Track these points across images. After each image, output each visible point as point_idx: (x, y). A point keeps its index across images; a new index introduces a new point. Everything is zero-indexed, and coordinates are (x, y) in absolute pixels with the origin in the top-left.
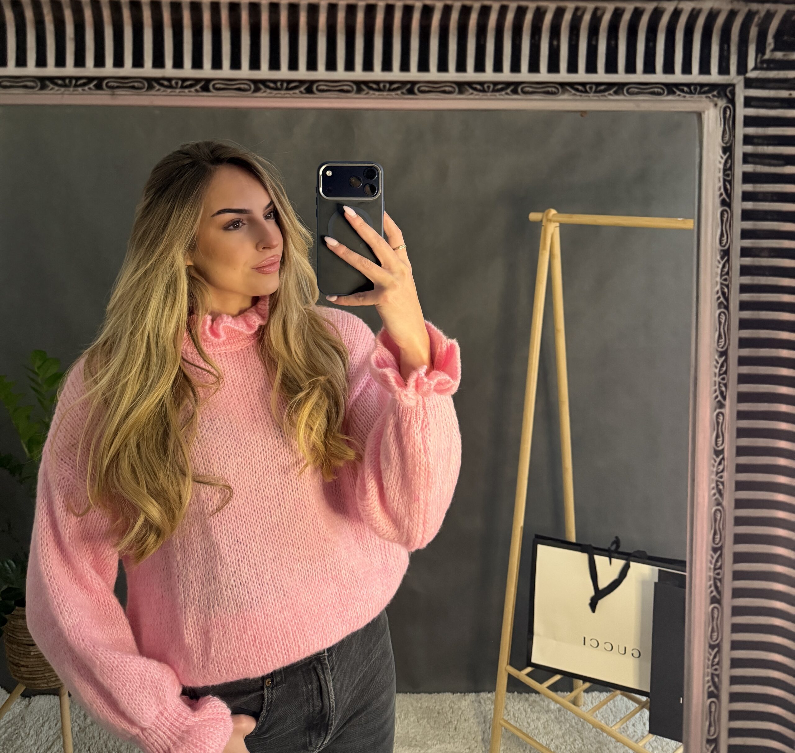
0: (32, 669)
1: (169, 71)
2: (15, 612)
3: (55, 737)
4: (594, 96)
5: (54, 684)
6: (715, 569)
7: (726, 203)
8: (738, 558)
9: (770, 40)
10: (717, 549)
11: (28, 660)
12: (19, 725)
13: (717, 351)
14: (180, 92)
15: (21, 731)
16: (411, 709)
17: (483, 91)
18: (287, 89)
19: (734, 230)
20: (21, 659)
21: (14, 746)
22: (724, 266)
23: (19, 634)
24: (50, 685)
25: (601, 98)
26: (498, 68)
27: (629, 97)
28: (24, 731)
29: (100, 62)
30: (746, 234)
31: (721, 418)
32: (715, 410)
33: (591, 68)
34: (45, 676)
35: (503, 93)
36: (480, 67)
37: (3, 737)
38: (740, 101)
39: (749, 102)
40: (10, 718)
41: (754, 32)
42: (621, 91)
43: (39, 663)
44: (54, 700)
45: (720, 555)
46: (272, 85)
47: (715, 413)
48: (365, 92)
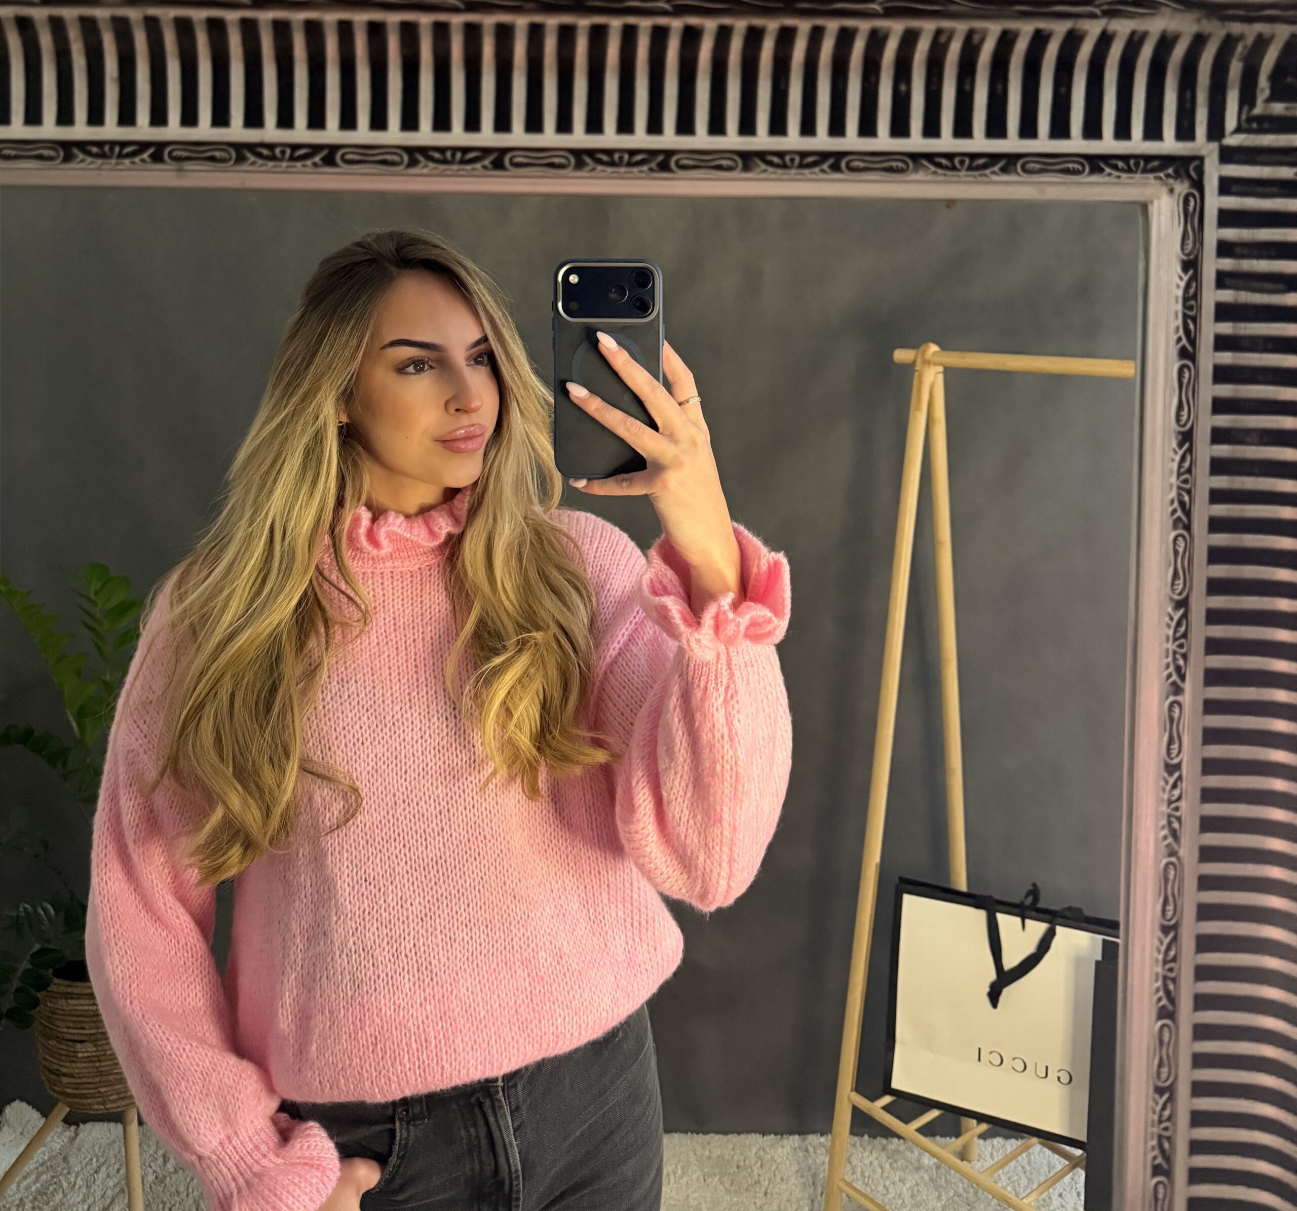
0: (79, 1081)
1: (270, 132)
2: (52, 988)
3: (117, 1190)
4: (966, 176)
5: (114, 1105)
6: (1165, 962)
7: (1188, 354)
8: (1205, 943)
9: (1263, 82)
10: (1170, 929)
11: (73, 1064)
12: (59, 1169)
13: (1171, 599)
14: (288, 167)
15: (61, 1178)
16: (693, 1159)
17: (784, 166)
18: (463, 162)
19: (1201, 399)
20: (61, 1063)
21: (51, 1204)
22: (1183, 459)
23: (58, 1023)
24: (108, 1106)
25: (980, 179)
26: (808, 128)
27: (1026, 178)
28: (66, 1178)
29: (159, 117)
30: (1220, 406)
31: (1177, 710)
32: (1167, 698)
33: (963, 129)
34: (100, 1092)
35: (816, 170)
36: (778, 127)
37: (33, 1189)
38: (1211, 184)
39: (1227, 186)
40: (46, 1158)
41: (1236, 69)
42: (1012, 167)
43: (90, 1070)
44: (116, 1129)
45: (1175, 939)
46: (437, 155)
47: (1167, 703)
48: (589, 168)
